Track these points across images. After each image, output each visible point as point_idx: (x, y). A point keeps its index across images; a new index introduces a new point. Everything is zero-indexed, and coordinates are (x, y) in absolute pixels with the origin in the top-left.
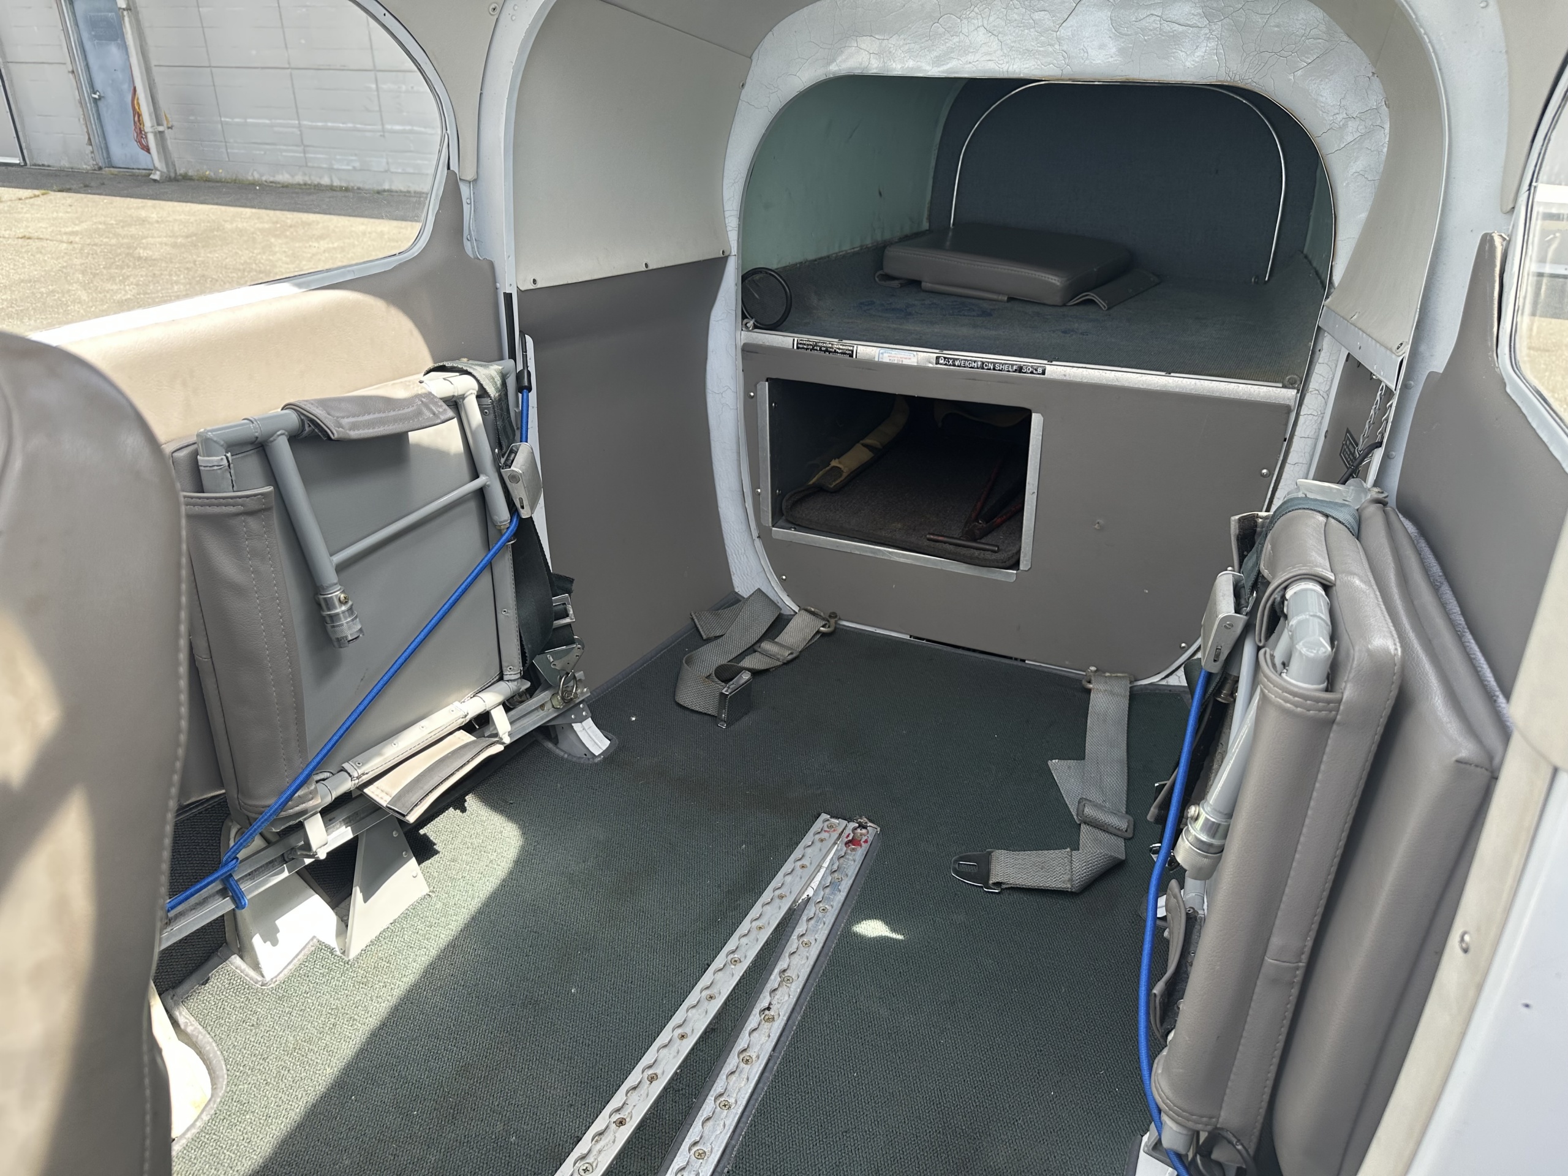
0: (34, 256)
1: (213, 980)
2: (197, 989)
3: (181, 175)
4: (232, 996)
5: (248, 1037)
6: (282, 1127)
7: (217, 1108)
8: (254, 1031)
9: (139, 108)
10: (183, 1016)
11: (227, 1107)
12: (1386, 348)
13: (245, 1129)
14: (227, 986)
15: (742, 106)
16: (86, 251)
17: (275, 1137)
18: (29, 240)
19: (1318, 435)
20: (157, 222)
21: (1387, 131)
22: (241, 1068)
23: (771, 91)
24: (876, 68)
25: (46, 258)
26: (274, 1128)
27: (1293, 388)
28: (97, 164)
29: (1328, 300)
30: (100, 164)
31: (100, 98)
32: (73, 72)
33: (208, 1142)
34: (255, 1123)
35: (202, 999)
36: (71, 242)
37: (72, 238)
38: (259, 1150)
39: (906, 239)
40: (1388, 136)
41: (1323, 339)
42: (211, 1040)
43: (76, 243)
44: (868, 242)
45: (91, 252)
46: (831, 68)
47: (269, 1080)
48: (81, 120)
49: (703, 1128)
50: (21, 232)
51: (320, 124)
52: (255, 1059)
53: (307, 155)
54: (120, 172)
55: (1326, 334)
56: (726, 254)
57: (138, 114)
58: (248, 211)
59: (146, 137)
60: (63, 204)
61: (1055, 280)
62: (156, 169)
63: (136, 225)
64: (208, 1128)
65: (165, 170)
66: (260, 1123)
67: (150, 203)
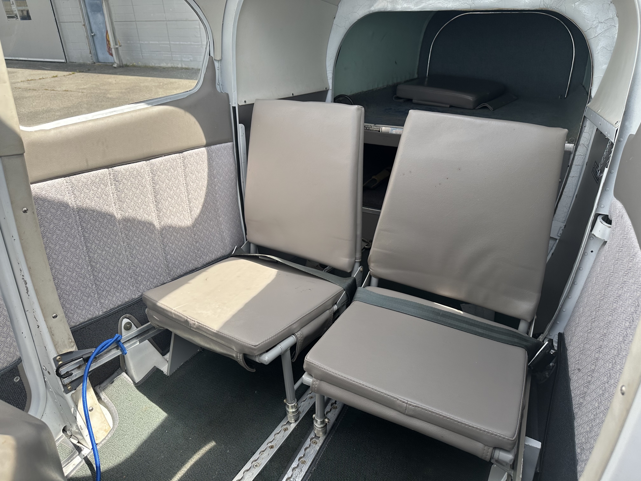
0: (69, 98)
1: (115, 382)
2: (109, 385)
3: (125, 65)
4: (122, 389)
5: (128, 405)
6: (139, 441)
7: (114, 432)
8: (130, 403)
9: (109, 39)
10: (103, 395)
11: (118, 432)
12: (611, 124)
13: (124, 441)
14: (120, 384)
15: (334, 26)
16: (88, 96)
17: (136, 445)
18: (67, 92)
19: (584, 164)
20: (115, 84)
21: (617, 28)
22: (124, 417)
23: (346, 20)
24: (390, 8)
25: (73, 99)
26: (136, 442)
27: (573, 143)
28: (93, 61)
29: (589, 104)
30: (95, 61)
31: (94, 35)
32: (84, 25)
33: (110, 446)
34: (128, 439)
35: (111, 389)
36: (83, 92)
37: (83, 91)
38: (129, 450)
39: (407, 82)
40: (617, 30)
41: (586, 122)
42: (113, 405)
43: (85, 92)
44: (390, 83)
45: (90, 96)
46: (371, 9)
47: (135, 423)
48: (87, 44)
49: (305, 451)
50: (64, 88)
51: (177, 43)
52: (130, 414)
53: (173, 56)
54: (102, 64)
55: (588, 119)
56: (327, 89)
57: (108, 41)
58: (149, 78)
59: (111, 50)
60: (80, 77)
61: (470, 98)
62: (115, 63)
63: (107, 85)
64: (110, 440)
65: (118, 63)
66: (130, 439)
67: (113, 76)
